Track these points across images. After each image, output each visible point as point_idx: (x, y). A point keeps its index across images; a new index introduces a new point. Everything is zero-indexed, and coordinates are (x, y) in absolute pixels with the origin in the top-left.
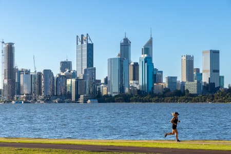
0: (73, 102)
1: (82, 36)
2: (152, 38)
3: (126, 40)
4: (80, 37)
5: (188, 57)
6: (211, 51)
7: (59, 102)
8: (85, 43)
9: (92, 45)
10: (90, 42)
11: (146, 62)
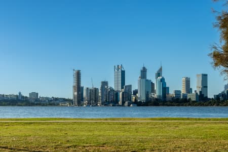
0: (120, 106)
1: (118, 66)
2: (161, 67)
3: (144, 68)
4: (116, 67)
5: (186, 78)
6: (202, 74)
7: (113, 106)
8: (120, 70)
9: (124, 71)
10: (123, 70)
11: (161, 81)
